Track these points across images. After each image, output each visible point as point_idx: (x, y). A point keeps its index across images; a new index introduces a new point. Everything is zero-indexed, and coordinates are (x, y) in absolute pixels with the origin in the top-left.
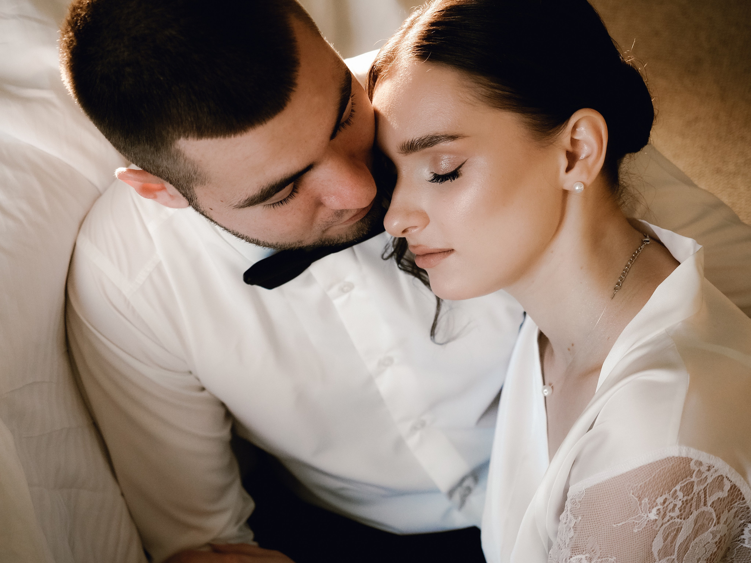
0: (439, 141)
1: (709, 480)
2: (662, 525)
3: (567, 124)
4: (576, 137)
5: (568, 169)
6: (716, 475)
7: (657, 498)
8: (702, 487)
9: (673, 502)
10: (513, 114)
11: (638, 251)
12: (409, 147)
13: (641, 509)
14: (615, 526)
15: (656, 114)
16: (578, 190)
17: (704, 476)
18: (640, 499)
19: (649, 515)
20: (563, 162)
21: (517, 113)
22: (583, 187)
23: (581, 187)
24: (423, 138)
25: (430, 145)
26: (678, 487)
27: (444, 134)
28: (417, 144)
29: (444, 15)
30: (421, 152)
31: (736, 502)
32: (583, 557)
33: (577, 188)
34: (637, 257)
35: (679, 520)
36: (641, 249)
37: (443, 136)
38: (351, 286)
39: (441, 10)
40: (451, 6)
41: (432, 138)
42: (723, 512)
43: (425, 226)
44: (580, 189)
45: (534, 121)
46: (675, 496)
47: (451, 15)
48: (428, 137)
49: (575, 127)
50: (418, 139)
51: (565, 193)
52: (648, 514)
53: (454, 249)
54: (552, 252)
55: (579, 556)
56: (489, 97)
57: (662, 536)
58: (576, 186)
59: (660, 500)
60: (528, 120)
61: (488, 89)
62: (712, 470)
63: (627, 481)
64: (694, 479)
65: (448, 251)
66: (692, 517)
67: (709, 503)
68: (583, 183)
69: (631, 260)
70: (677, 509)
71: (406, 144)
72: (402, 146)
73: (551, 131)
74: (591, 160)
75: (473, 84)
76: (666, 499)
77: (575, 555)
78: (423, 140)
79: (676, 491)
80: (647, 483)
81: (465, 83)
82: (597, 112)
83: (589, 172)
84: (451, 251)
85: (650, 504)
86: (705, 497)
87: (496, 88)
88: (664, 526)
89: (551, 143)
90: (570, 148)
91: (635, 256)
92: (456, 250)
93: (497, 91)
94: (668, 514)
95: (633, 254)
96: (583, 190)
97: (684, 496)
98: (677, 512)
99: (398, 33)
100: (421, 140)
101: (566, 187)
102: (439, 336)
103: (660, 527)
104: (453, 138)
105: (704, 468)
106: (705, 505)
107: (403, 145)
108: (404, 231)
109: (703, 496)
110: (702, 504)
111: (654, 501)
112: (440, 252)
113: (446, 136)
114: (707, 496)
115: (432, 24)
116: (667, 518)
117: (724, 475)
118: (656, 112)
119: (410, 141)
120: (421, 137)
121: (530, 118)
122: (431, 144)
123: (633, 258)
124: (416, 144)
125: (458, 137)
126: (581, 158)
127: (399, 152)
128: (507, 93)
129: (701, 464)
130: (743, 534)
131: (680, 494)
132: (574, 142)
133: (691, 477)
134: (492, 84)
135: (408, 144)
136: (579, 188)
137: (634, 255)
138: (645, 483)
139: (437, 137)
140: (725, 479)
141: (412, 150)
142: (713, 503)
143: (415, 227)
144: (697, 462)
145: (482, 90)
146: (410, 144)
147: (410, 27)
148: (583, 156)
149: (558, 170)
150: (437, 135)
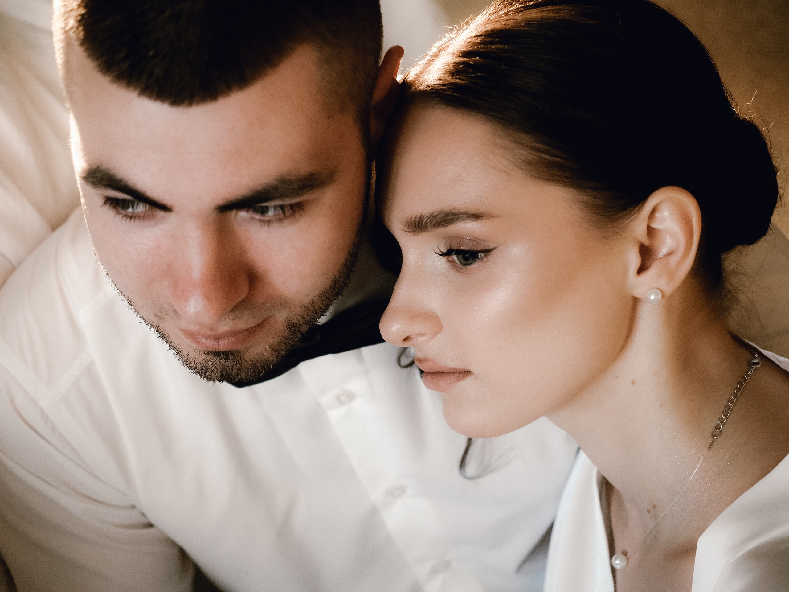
0: (457, 219)
3: (642, 207)
4: (655, 225)
5: (641, 270)
10: (566, 190)
11: (745, 380)
12: (417, 224)
15: (781, 194)
16: (654, 300)
20: (634, 260)
21: (571, 189)
22: (660, 296)
23: (658, 296)
24: (435, 214)
25: (444, 224)
27: (463, 211)
28: (428, 221)
29: (482, 43)
30: (433, 232)
33: (652, 297)
34: (743, 388)
36: (748, 375)
37: (462, 214)
38: (351, 397)
39: (478, 34)
40: (491, 30)
43: (436, 334)
44: (656, 299)
45: (594, 200)
47: (491, 43)
48: (442, 213)
49: (654, 211)
50: (428, 215)
51: (636, 301)
53: (470, 370)
54: (618, 377)
56: (530, 163)
58: (651, 295)
60: (587, 198)
61: (531, 152)
65: (464, 372)
68: (661, 291)
69: (735, 392)
71: (413, 219)
72: (407, 221)
73: (618, 216)
74: (674, 260)
75: (512, 145)
78: (437, 216)
81: (498, 141)
82: (687, 192)
83: (671, 275)
84: (467, 373)
89: (618, 233)
90: (646, 242)
91: (741, 386)
92: (473, 372)
93: (543, 156)
95: (738, 383)
96: (660, 299)
99: (420, 63)
100: (433, 216)
101: (637, 293)
102: (471, 467)
104: (477, 216)
107: (410, 221)
108: (406, 339)
112: (453, 372)
113: (467, 214)
115: (465, 54)
119: (418, 216)
120: (432, 212)
121: (590, 196)
122: (446, 223)
123: (738, 389)
124: (426, 221)
125: (482, 217)
126: (660, 255)
127: (404, 230)
128: (558, 159)
132: (650, 231)
134: (537, 145)
135: (415, 220)
136: (655, 297)
137: (738, 386)
139: (454, 214)
141: (421, 228)
143: (423, 335)
145: (525, 154)
146: (417, 221)
147: (436, 56)
148: (663, 251)
149: (625, 271)
150: (455, 211)
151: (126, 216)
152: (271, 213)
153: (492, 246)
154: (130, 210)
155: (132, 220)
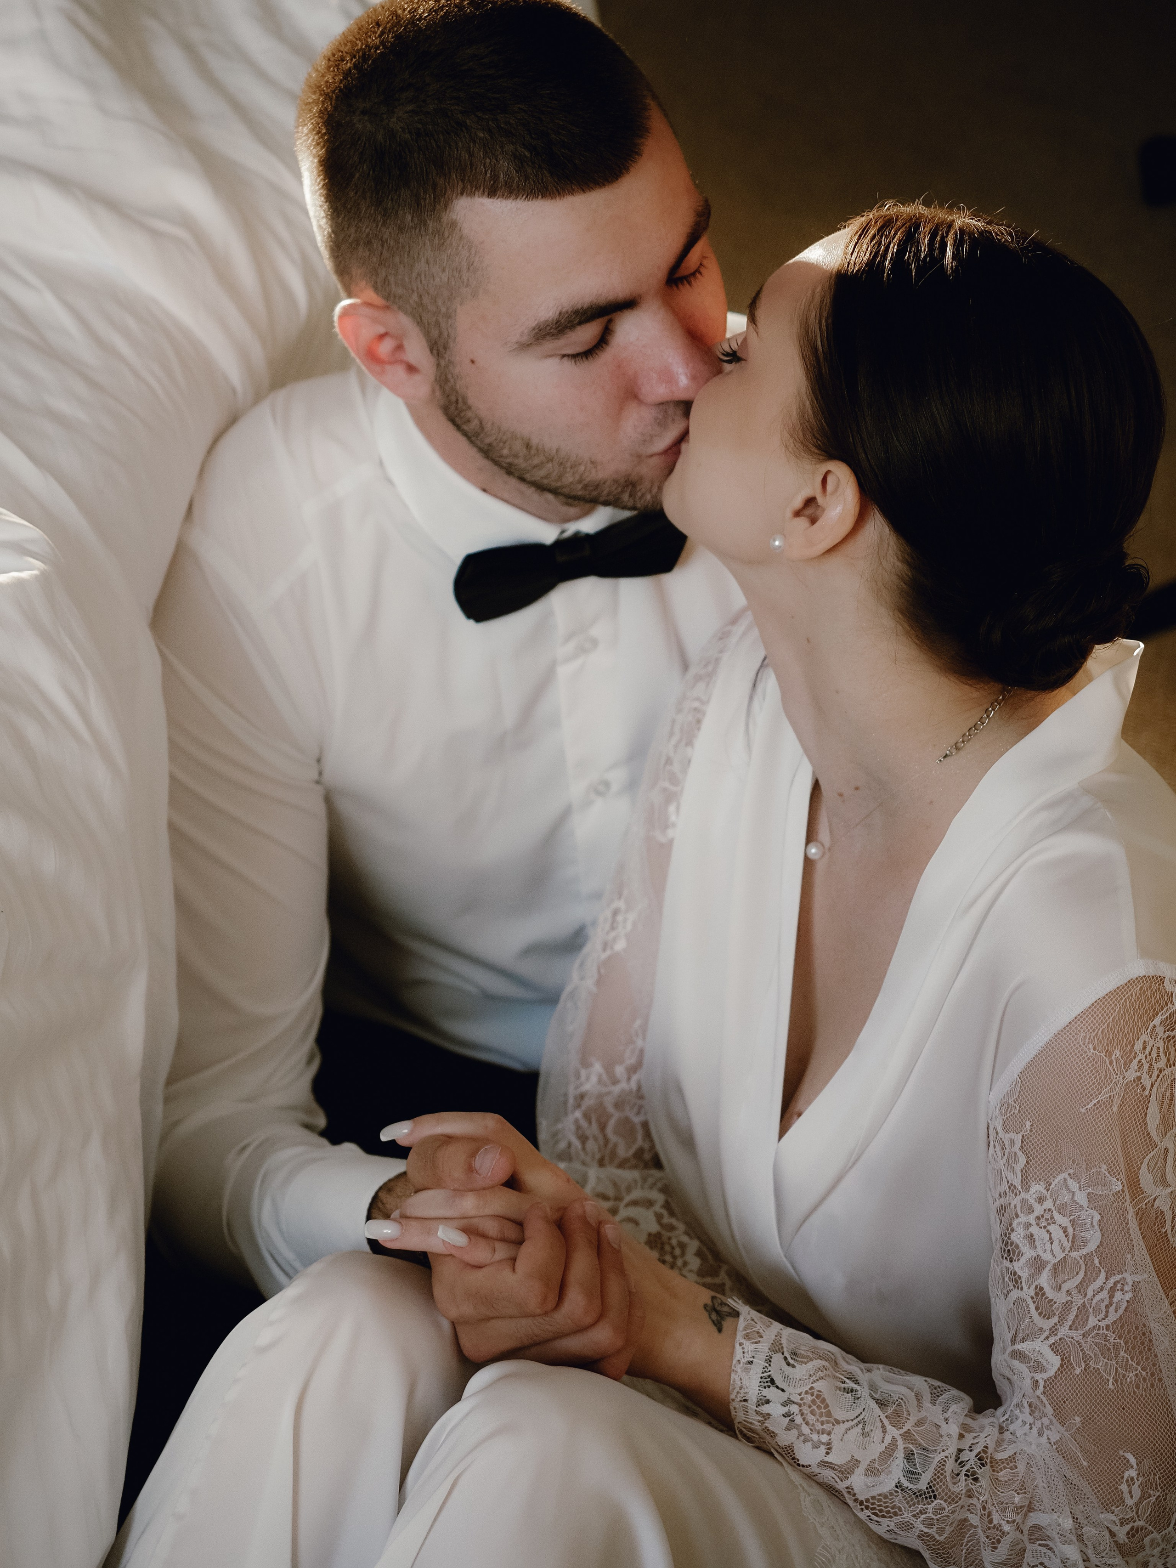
2: (1152, 1086)
7: (1133, 1046)
9: (1155, 1045)
13: (1114, 1070)
14: (1083, 1110)
18: (1109, 1054)
19: (1127, 1074)
32: (1066, 1175)
35: (1169, 1070)
46: (1153, 1033)
52: (1125, 1073)
55: (1060, 1177)
57: (1156, 1103)
59: (1138, 1046)
63: (1080, 1031)
70: (1161, 1054)
76: (1145, 1041)
77: (1054, 1177)
79: (1154, 1027)
80: (1111, 1024)
85: (1125, 1058)
88: (1155, 1087)
94: (1156, 1066)
103: (1151, 1090)
111: (1131, 1052)
116: (1156, 1072)
133: (1172, 1003)
138: (1108, 1025)
144: (1171, 979)
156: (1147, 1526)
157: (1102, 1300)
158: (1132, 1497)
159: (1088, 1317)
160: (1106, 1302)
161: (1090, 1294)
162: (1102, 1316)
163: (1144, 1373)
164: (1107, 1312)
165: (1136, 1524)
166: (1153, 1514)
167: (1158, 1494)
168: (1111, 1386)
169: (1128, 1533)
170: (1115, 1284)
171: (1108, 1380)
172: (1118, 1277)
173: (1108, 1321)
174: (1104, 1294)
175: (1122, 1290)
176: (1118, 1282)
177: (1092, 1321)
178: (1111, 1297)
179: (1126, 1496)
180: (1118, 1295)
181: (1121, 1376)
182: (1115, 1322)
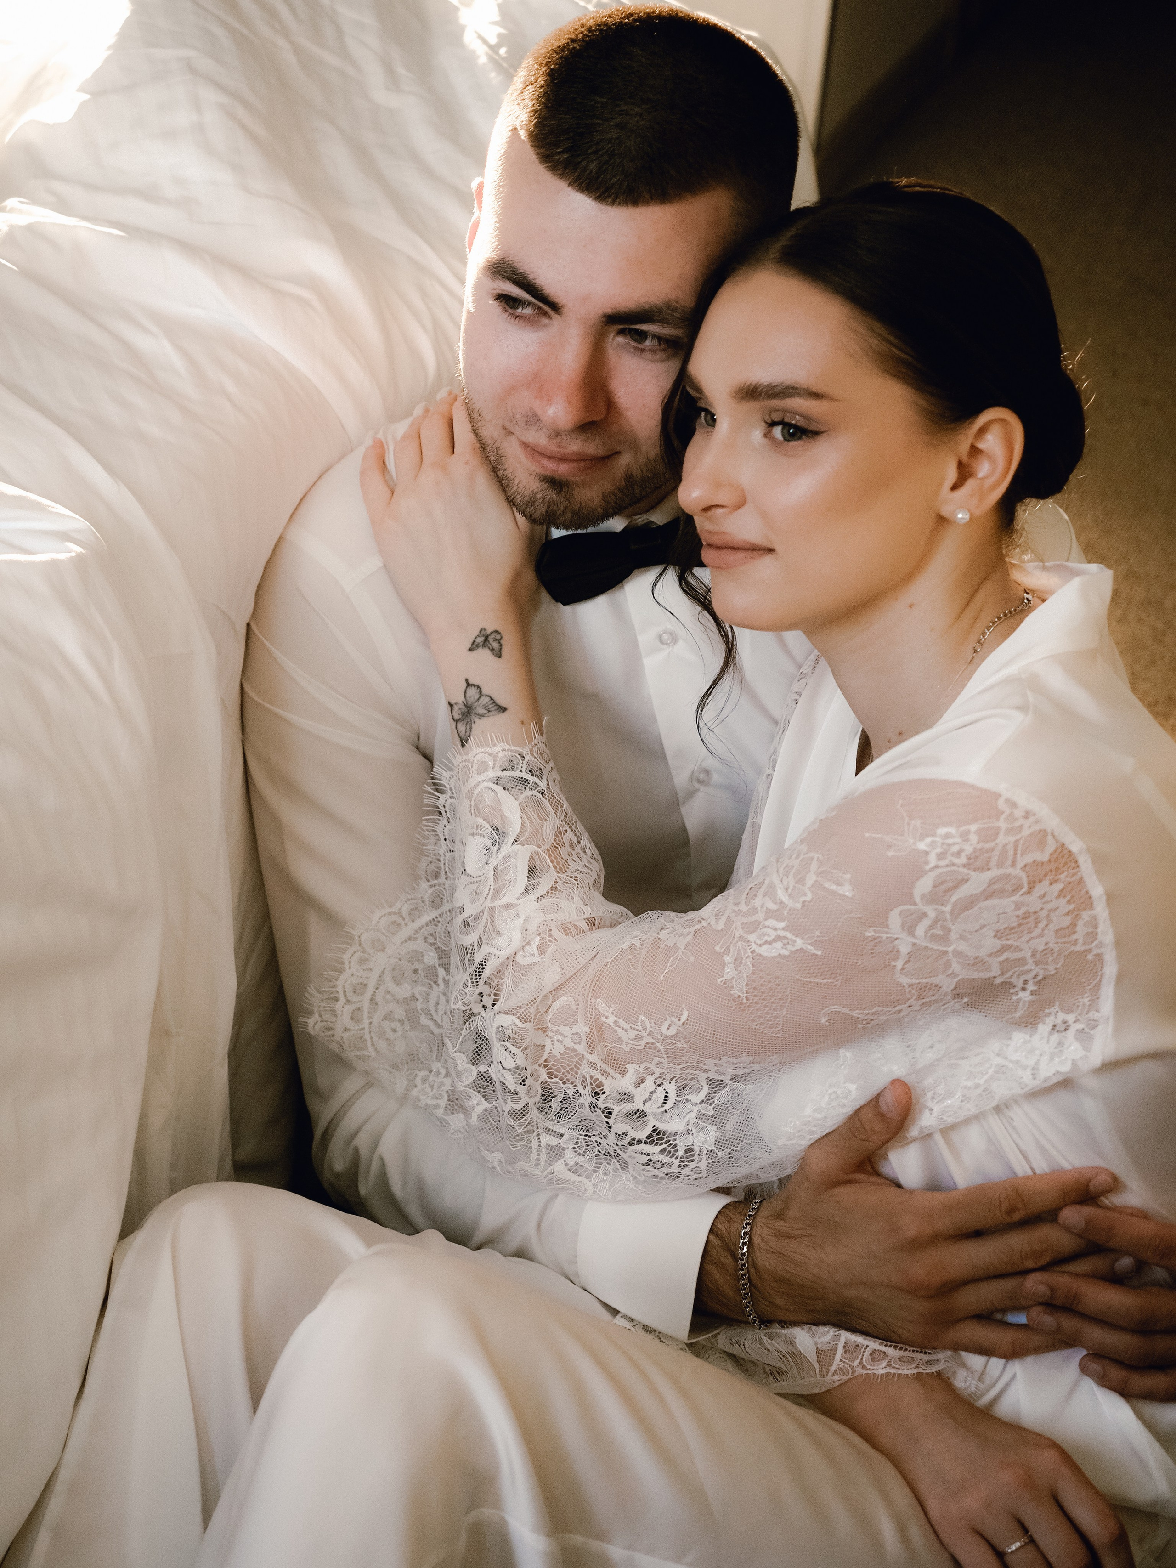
0: (796, 394)
1: (1026, 832)
3: (972, 423)
4: (979, 445)
5: (955, 487)
6: (1037, 828)
8: (1012, 839)
9: (961, 845)
12: (750, 392)
13: (908, 832)
16: (960, 518)
17: (1017, 824)
18: (912, 817)
20: (952, 475)
23: (967, 516)
24: (773, 385)
25: (780, 397)
26: (973, 827)
27: (803, 387)
28: (763, 391)
30: (765, 402)
31: (1063, 872)
33: (960, 516)
35: (965, 871)
37: (801, 390)
41: (787, 388)
42: (1040, 882)
43: (737, 508)
44: (963, 519)
46: (965, 836)
49: (982, 431)
50: (767, 384)
51: (942, 520)
52: (917, 841)
53: (775, 548)
58: (959, 513)
60: (922, 403)
62: (1032, 819)
64: (1002, 824)
65: (768, 550)
66: (988, 875)
67: (1020, 864)
68: (969, 511)
70: (963, 855)
71: (746, 386)
72: (737, 388)
73: (949, 426)
74: (988, 483)
75: (862, 330)
76: (950, 833)
79: (969, 831)
82: (1018, 417)
83: (982, 499)
84: (771, 551)
86: (1015, 854)
87: (894, 345)
88: (939, 869)
89: (945, 443)
90: (965, 459)
92: (777, 551)
93: (894, 350)
94: (949, 858)
96: (968, 520)
97: (978, 842)
98: (963, 860)
100: (771, 387)
101: (945, 511)
103: (933, 869)
104: (817, 395)
105: (1018, 813)
106: (1013, 865)
107: (742, 388)
108: (706, 510)
109: (1011, 852)
110: (1009, 862)
112: (753, 549)
113: (806, 391)
114: (1019, 855)
116: (945, 861)
117: (1049, 831)
118: (1085, 451)
119: (753, 384)
120: (772, 382)
122: (783, 396)
124: (761, 390)
125: (822, 397)
126: (976, 476)
127: (731, 395)
128: (908, 357)
129: (1014, 805)
130: (1074, 933)
131: (974, 838)
132: (974, 451)
133: (998, 820)
134: (890, 337)
135: (749, 387)
136: (963, 517)
139: (793, 388)
140: (1049, 837)
141: (755, 396)
142: (1026, 866)
143: (723, 507)
144: (1008, 801)
145: (875, 342)
146: (751, 388)
148: (981, 475)
149: (940, 485)
150: (795, 385)
151: (512, 315)
152: (648, 343)
153: (823, 428)
154: (519, 310)
155: (517, 319)
156: (664, 1053)
157: (769, 935)
158: (668, 1029)
159: (754, 932)
160: (769, 939)
161: (767, 923)
162: (759, 942)
163: (745, 1001)
164: (764, 944)
165: (657, 1044)
166: (673, 1050)
167: (685, 1045)
168: (719, 980)
169: (648, 1043)
170: (785, 937)
171: (723, 976)
172: (789, 935)
173: (758, 950)
174: (773, 934)
175: (785, 945)
176: (787, 939)
177: (752, 937)
178: (774, 940)
179: (666, 1025)
180: (779, 945)
181: (731, 985)
182: (761, 955)
